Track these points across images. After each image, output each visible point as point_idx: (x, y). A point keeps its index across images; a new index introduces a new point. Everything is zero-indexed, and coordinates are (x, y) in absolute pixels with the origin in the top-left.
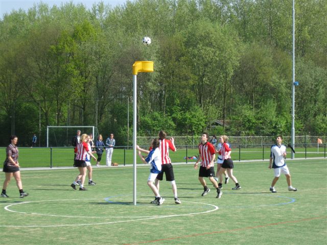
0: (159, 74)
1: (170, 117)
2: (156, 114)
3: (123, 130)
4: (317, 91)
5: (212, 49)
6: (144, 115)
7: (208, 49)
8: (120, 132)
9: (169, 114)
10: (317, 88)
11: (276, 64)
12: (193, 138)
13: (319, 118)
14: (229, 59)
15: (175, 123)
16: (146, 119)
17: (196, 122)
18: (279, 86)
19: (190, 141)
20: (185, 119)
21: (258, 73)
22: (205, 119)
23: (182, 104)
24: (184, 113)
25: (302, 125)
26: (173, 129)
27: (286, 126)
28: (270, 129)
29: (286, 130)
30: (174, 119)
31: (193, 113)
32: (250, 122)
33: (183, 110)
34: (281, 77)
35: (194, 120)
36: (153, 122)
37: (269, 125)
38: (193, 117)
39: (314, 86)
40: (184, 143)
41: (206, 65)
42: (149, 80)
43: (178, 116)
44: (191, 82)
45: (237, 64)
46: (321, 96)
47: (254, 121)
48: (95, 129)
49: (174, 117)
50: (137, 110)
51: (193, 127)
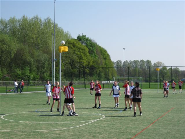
4: (45, 63)
5: (6, 46)
7: (4, 45)
11: (29, 52)
13: (45, 74)
14: (12, 50)
18: (31, 61)
21: (22, 56)
22: (2, 74)
25: (39, 77)
27: (33, 77)
29: (33, 79)
34: (31, 58)
37: (26, 77)
39: (44, 61)
41: (2, 52)
45: (15, 52)
46: (46, 65)
47: (21, 75)
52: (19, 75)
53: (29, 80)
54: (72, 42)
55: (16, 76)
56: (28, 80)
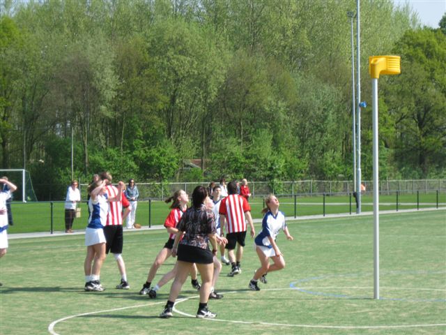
0: (116, 93)
1: (130, 155)
2: (111, 151)
3: (65, 175)
4: (326, 117)
5: (189, 58)
6: (93, 153)
7: (182, 58)
8: (60, 177)
9: (129, 151)
10: (326, 114)
11: (271, 80)
12: (161, 185)
13: (328, 155)
14: (211, 73)
15: (136, 163)
16: (97, 158)
17: (166, 163)
18: (276, 111)
19: (157, 190)
20: (151, 158)
21: (247, 92)
22: (177, 158)
23: (146, 137)
24: (149, 149)
25: (306, 165)
26: (134, 173)
27: (285, 167)
28: (264, 171)
29: (285, 173)
30: (136, 159)
31: (162, 150)
32: (238, 161)
33: (148, 145)
34: (278, 99)
35: (163, 160)
36: (108, 163)
37: (262, 165)
38: (161, 155)
39: (322, 110)
40: (149, 192)
41: (177, 81)
42: (102, 103)
43: (141, 153)
44: (160, 106)
45: (222, 79)
46: (331, 124)
47: (243, 160)
48: (26, 173)
49: (136, 156)
50: (84, 145)
51: (162, 170)
52: (236, 160)
53: (271, 177)
54: (420, 41)
55: (225, 165)
56: (269, 176)
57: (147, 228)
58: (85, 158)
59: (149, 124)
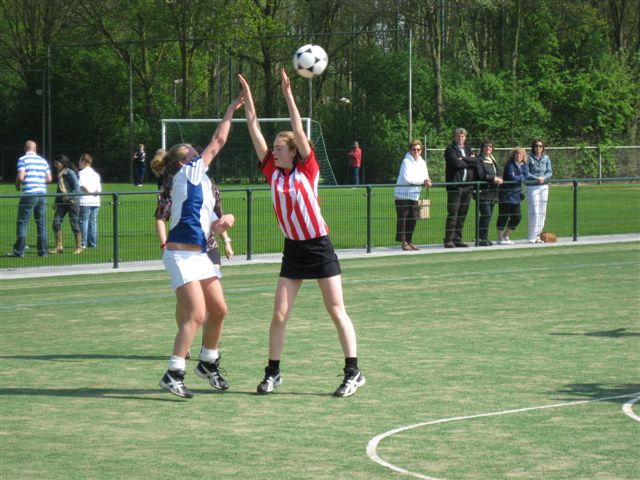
1: (531, 88)
2: (491, 79)
3: (393, 128)
6: (453, 83)
8: (383, 135)
12: (597, 150)
15: (545, 105)
16: (461, 93)
17: (608, 103)
19: (590, 161)
20: (576, 95)
22: (633, 93)
23: (566, 49)
24: (573, 74)
26: (541, 126)
30: (543, 96)
31: (600, 76)
33: (570, 66)
35: (603, 98)
36: (485, 104)
38: (598, 88)
40: (573, 166)
43: (555, 84)
48: (313, 124)
49: (543, 88)
50: (435, 66)
51: (600, 118)
57: (569, 241)
58: (436, 95)
59: (572, 21)
